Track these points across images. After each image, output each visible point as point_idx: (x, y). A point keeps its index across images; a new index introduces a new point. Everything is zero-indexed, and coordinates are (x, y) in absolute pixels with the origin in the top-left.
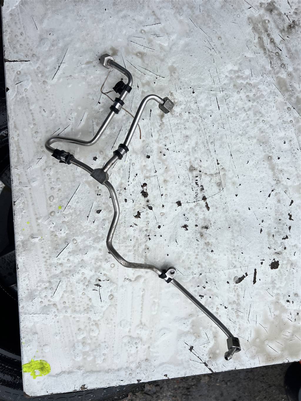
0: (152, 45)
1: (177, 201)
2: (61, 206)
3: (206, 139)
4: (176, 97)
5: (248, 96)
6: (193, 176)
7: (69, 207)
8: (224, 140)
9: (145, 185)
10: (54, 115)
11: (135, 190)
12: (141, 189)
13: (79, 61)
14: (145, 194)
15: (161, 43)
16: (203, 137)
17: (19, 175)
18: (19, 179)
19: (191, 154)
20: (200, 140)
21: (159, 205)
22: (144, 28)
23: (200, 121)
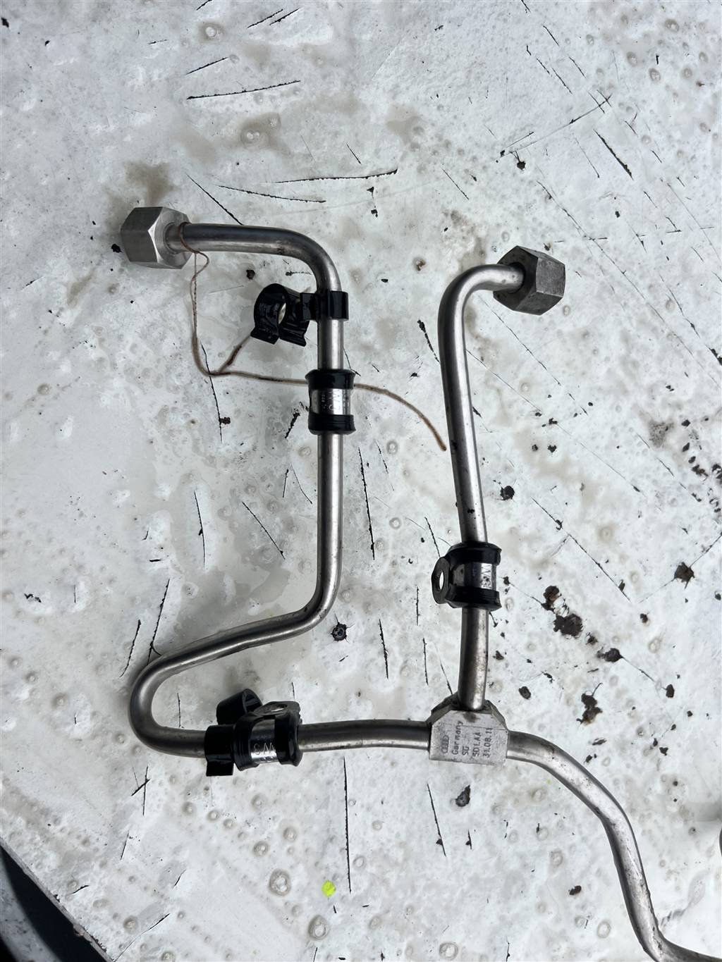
0: (279, 68)
1: (675, 568)
2: (330, 878)
3: (648, 304)
4: (476, 219)
5: (687, 73)
6: (674, 454)
7: (359, 862)
8: (697, 268)
9: (552, 593)
10: (82, 588)
11: (530, 635)
12: (547, 618)
13: (36, 305)
14: (569, 625)
15: (305, 40)
16: (632, 302)
17: (104, 902)
18: (115, 916)
19: (630, 387)
20: (630, 318)
21: (631, 625)
22: (205, 13)
23: (596, 253)
